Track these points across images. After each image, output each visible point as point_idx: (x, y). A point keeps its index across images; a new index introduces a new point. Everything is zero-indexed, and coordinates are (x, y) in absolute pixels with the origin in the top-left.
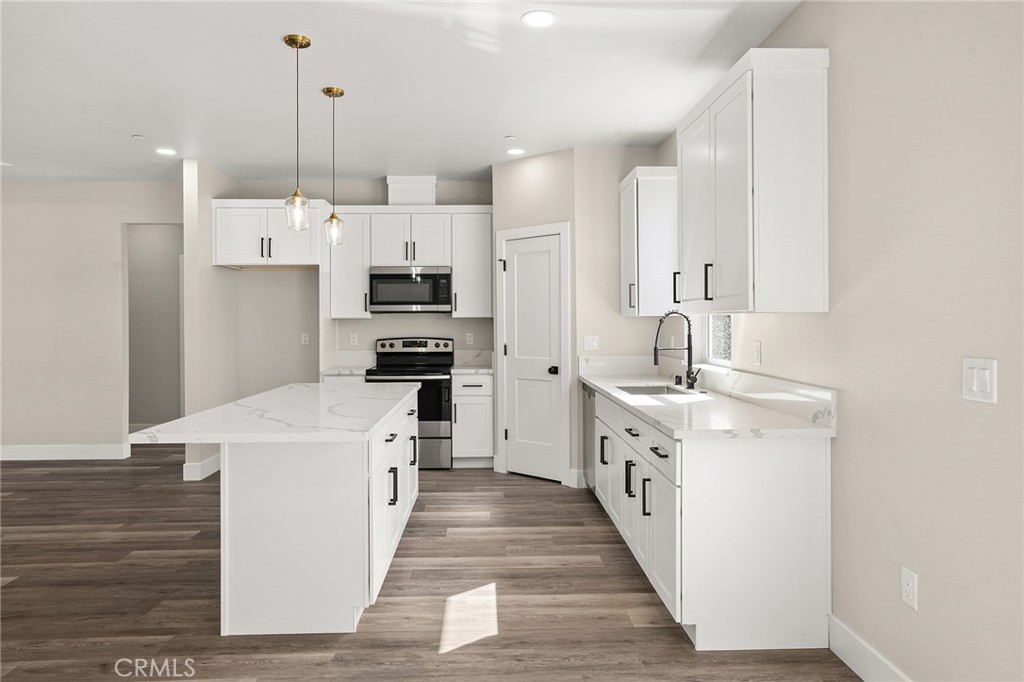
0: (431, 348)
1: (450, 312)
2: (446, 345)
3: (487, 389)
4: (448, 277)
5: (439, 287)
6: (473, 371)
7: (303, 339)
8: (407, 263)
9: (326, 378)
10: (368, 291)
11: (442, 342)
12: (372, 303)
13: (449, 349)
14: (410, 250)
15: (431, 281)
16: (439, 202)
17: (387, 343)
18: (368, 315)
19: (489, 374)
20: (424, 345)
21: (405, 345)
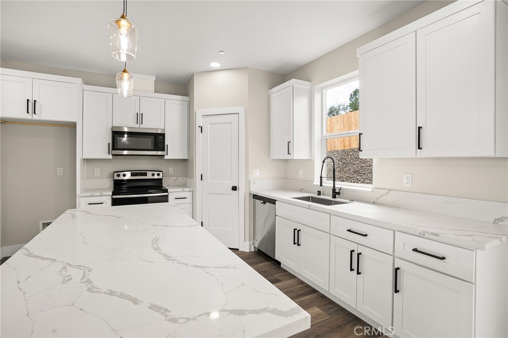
0: (149, 176)
1: (164, 156)
2: (158, 175)
3: (189, 200)
4: (163, 135)
5: (158, 141)
6: (181, 190)
7: (58, 172)
8: (137, 126)
9: (81, 199)
10: (110, 141)
11: (156, 173)
12: (114, 149)
13: (160, 177)
14: (139, 118)
15: (153, 137)
16: (156, 92)
17: (121, 174)
18: (110, 157)
19: (190, 191)
20: (145, 174)
21: (132, 175)
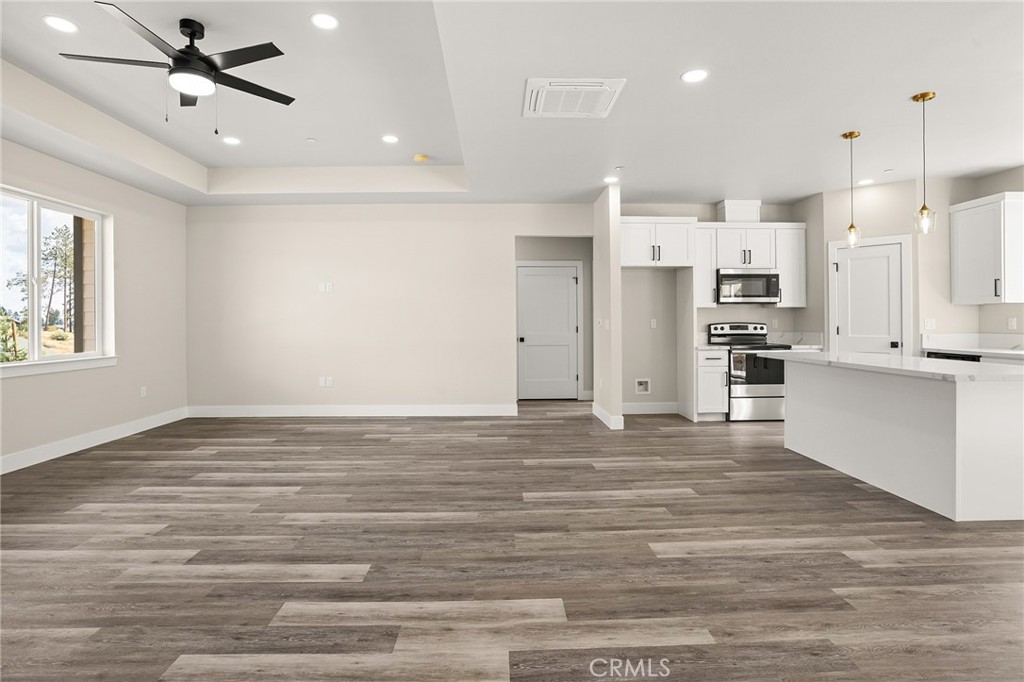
0: (751, 330)
1: (775, 303)
2: (762, 328)
4: (777, 276)
5: (770, 284)
6: (807, 347)
8: (744, 266)
9: (699, 352)
10: (715, 287)
11: (759, 327)
13: (764, 332)
14: (747, 256)
15: (765, 279)
16: (761, 221)
17: (719, 326)
18: (713, 305)
19: (818, 349)
20: (746, 328)
21: (731, 328)
